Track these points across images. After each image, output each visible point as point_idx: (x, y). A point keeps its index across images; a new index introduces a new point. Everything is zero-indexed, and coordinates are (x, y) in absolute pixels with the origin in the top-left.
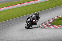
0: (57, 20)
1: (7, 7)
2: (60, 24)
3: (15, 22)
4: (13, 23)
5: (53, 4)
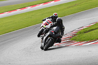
2: (84, 39)
5: (72, 8)
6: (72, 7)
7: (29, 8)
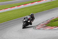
0: (52, 21)
1: (5, 9)
2: (54, 25)
3: (13, 24)
4: (11, 24)
6: (48, 5)
7: (23, 5)
